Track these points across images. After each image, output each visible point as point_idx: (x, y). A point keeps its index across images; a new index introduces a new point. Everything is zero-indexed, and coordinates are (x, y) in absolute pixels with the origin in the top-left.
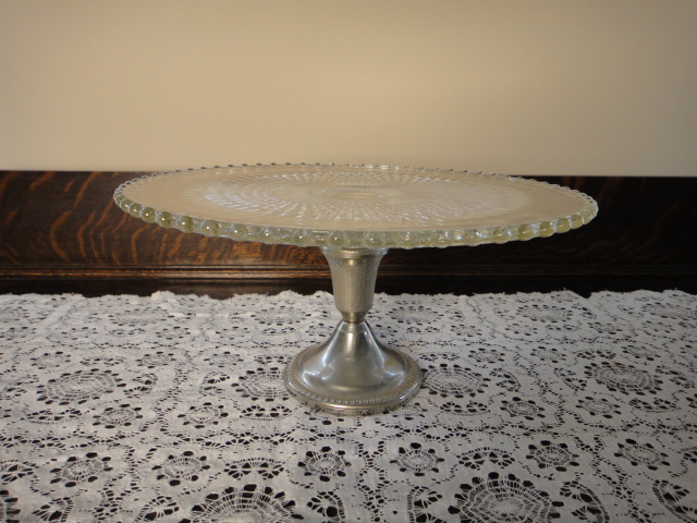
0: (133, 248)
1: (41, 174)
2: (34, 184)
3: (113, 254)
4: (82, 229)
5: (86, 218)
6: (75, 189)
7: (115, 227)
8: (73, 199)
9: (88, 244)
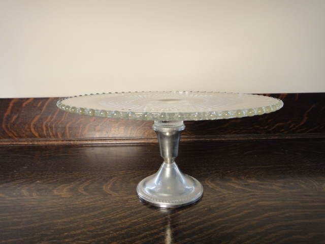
0: (67, 131)
1: (28, 99)
2: (24, 104)
3: (58, 134)
4: (45, 123)
5: (47, 118)
6: (42, 105)
7: (59, 121)
8: (41, 110)
9: (47, 129)
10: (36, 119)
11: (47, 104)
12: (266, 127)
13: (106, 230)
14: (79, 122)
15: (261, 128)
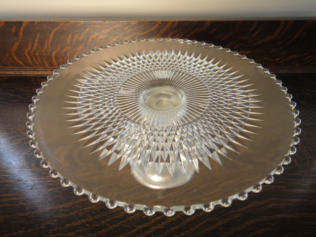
0: (54, 60)
3: (45, 63)
4: (27, 51)
5: (27, 46)
6: (17, 31)
7: (42, 50)
8: (18, 36)
9: (32, 59)
10: (15, 47)
11: (22, 29)
12: (277, 59)
13: (103, 222)
14: (64, 50)
15: (271, 60)
